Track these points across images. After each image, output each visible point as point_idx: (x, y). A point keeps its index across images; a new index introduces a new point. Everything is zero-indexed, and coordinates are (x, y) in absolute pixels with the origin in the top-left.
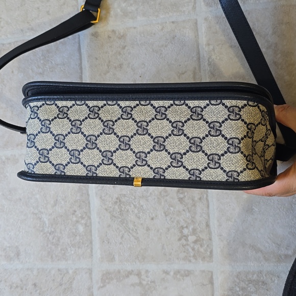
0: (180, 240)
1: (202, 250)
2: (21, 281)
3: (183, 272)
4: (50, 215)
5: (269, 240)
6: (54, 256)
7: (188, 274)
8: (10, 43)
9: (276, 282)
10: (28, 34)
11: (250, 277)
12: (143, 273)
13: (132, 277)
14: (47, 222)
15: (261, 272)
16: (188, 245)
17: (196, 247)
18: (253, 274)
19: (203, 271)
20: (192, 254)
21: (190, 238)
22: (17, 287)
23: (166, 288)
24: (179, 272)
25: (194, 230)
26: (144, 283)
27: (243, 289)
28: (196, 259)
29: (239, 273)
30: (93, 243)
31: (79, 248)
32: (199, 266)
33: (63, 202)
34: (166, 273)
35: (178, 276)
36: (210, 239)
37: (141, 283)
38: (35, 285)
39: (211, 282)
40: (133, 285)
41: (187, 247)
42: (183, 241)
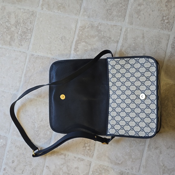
0: (83, 147)
1: (90, 153)
2: (20, 145)
3: (81, 159)
4: (39, 124)
5: (114, 156)
6: (35, 140)
7: (83, 160)
8: (41, 56)
9: (112, 171)
10: (49, 55)
11: (104, 167)
12: (67, 155)
13: (62, 155)
14: (36, 127)
15: (108, 167)
16: (86, 150)
17: (88, 151)
18: (105, 167)
19: (88, 161)
20: (86, 154)
21: (87, 148)
22: (18, 147)
23: (73, 163)
24: (80, 159)
25: (89, 145)
26: (66, 159)
27: (100, 171)
28: (87, 156)
29: (101, 165)
30: (52, 139)
31: (46, 139)
32: (87, 159)
33: (44, 121)
34: (75, 157)
35: (79, 160)
36: (94, 150)
37: (65, 159)
38: (25, 148)
39: (90, 165)
40: (62, 158)
41: (85, 151)
42: (84, 148)
